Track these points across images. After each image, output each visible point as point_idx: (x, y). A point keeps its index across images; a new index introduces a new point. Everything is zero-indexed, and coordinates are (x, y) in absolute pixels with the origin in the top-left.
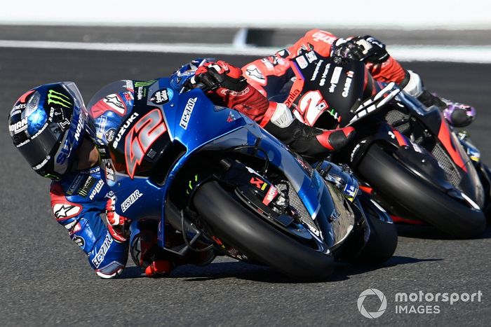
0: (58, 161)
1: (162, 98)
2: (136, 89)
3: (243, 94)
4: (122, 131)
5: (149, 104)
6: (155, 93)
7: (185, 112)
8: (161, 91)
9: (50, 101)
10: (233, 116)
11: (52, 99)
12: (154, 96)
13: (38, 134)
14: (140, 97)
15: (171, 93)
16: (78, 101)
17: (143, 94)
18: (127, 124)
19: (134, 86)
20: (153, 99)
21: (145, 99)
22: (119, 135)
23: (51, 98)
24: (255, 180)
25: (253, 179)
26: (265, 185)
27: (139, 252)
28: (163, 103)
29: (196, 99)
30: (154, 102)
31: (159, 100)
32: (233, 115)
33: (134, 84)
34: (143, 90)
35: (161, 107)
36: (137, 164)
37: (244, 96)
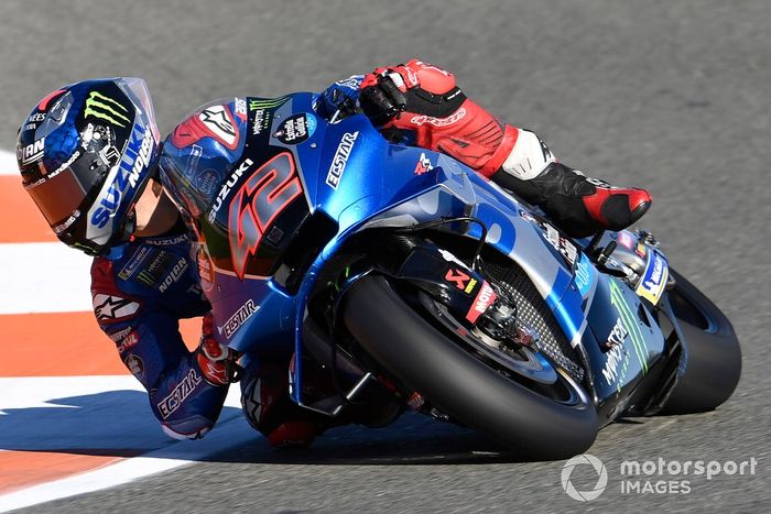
0: (95, 222)
1: (296, 131)
2: (251, 114)
3: (453, 121)
4: (224, 192)
5: (273, 142)
6: (284, 123)
7: (337, 158)
8: (295, 118)
9: (88, 111)
10: (427, 161)
11: (93, 108)
12: (282, 127)
13: (61, 170)
14: (257, 129)
15: (312, 123)
16: (144, 116)
17: (263, 123)
18: (232, 180)
19: (248, 107)
20: (279, 134)
21: (265, 133)
22: (218, 199)
23: (91, 106)
24: (455, 274)
25: (450, 272)
26: (473, 282)
27: (257, 405)
28: (298, 140)
29: (356, 134)
30: (282, 139)
31: (291, 136)
32: (425, 162)
33: (248, 103)
34: (264, 117)
35: (293, 148)
36: (250, 252)
37: (455, 125)
